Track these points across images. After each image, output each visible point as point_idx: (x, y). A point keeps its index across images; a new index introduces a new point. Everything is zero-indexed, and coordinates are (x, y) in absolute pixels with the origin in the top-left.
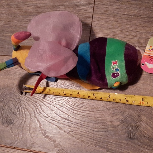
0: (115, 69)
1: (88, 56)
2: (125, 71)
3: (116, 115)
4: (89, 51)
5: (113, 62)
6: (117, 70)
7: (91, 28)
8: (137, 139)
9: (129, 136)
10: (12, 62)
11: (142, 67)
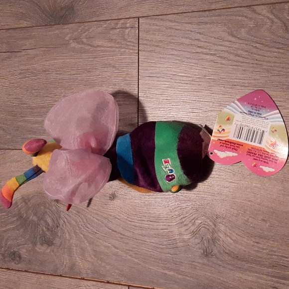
0: (169, 170)
1: (129, 156)
2: (181, 172)
3: (186, 225)
4: (130, 148)
5: (164, 161)
6: (171, 171)
7: (138, 101)
8: (216, 256)
9: (204, 253)
10: (33, 173)
11: (211, 157)
